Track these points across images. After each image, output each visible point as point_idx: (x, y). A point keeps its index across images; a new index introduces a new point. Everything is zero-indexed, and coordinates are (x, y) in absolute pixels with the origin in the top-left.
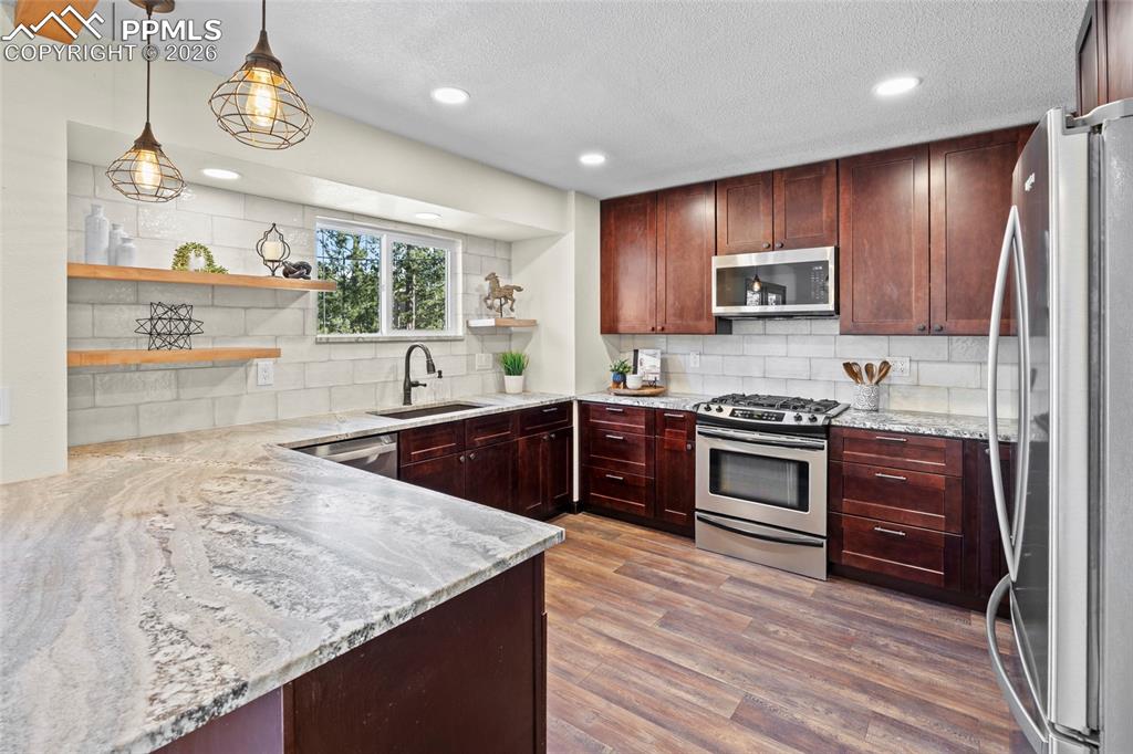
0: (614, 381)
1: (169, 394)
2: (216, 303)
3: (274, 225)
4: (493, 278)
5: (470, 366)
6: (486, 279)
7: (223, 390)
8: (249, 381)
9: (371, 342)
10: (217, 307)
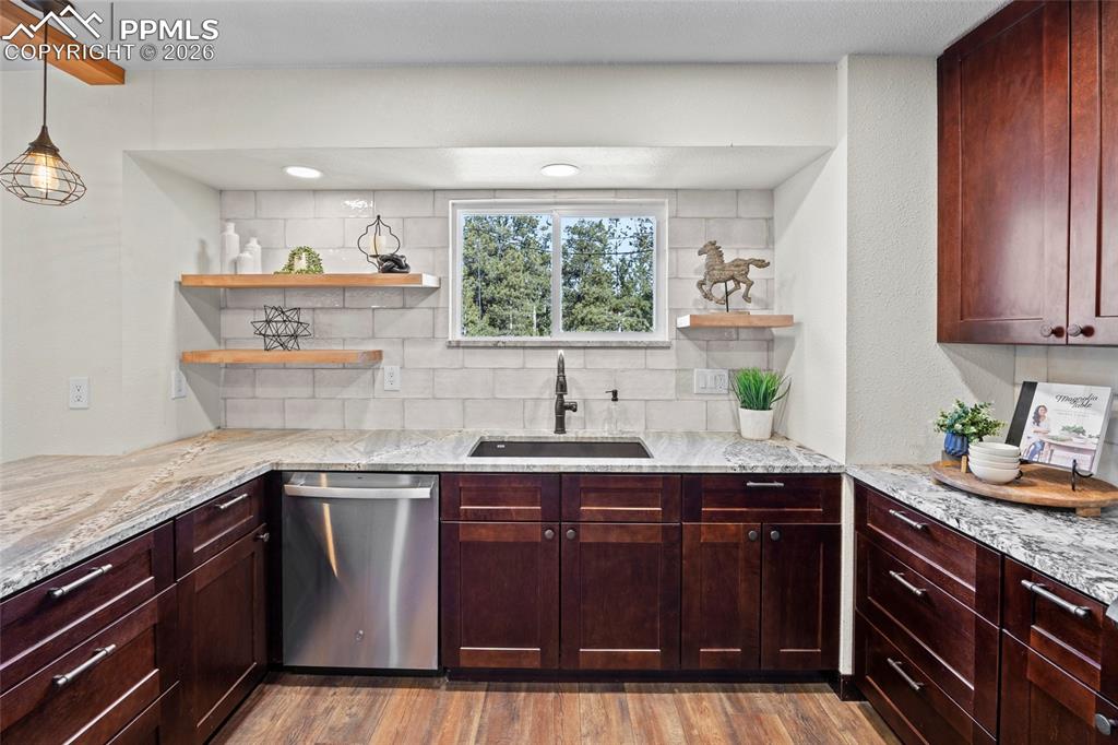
0: (947, 452)
1: (306, 391)
2: (346, 305)
3: (379, 217)
4: (713, 250)
5: (683, 388)
6: (700, 253)
7: (351, 393)
8: (376, 385)
9: (515, 347)
10: (348, 308)
